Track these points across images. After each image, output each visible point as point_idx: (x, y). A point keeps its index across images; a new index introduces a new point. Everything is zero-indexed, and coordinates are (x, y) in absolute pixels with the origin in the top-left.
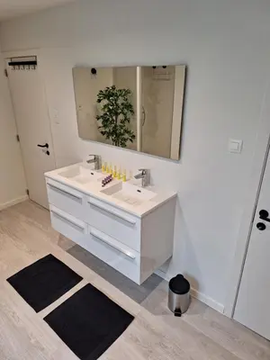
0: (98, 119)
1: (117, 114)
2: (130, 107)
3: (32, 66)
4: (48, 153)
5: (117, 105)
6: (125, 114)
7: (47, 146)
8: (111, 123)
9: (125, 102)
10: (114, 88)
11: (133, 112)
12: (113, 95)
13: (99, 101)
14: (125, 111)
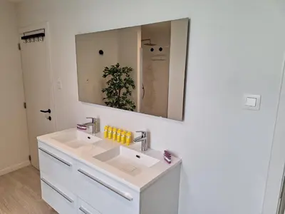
0: (103, 91)
1: (120, 87)
2: (131, 82)
3: (40, 38)
4: (50, 118)
5: (120, 80)
6: (127, 88)
7: (49, 111)
8: (114, 95)
9: (127, 78)
10: (118, 66)
11: (134, 86)
12: (117, 71)
13: (105, 76)
14: (128, 85)
